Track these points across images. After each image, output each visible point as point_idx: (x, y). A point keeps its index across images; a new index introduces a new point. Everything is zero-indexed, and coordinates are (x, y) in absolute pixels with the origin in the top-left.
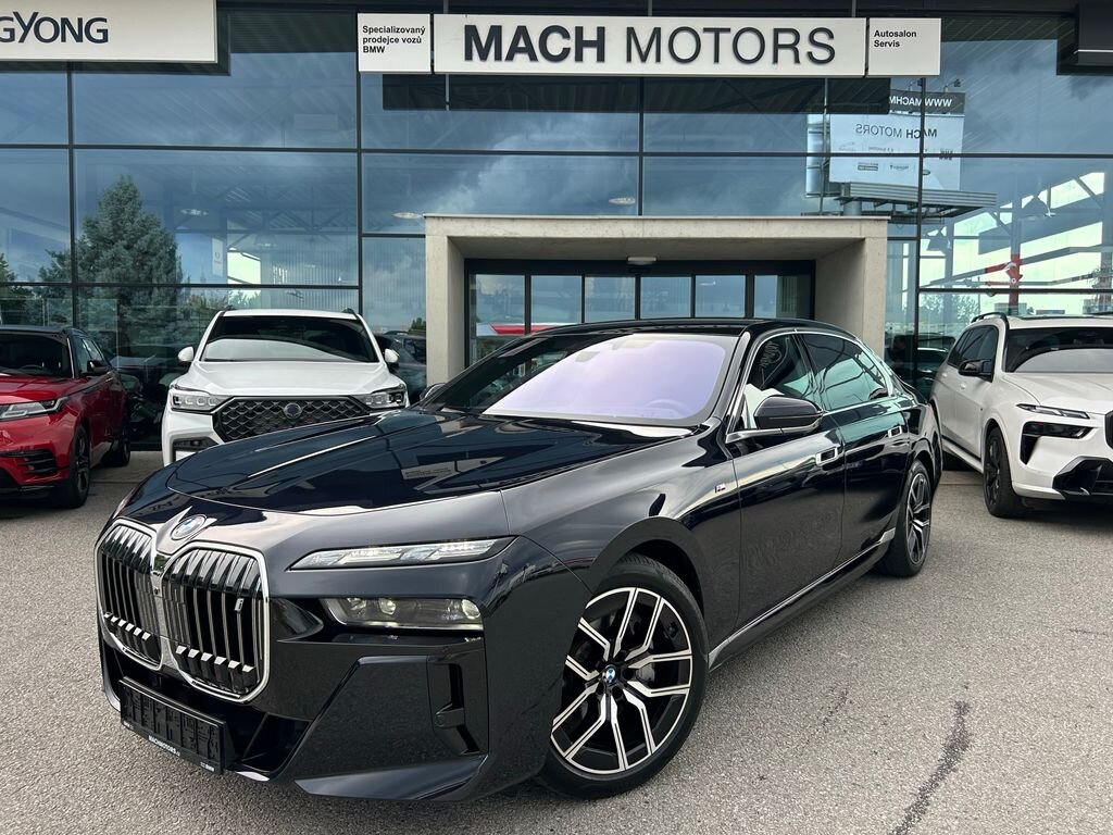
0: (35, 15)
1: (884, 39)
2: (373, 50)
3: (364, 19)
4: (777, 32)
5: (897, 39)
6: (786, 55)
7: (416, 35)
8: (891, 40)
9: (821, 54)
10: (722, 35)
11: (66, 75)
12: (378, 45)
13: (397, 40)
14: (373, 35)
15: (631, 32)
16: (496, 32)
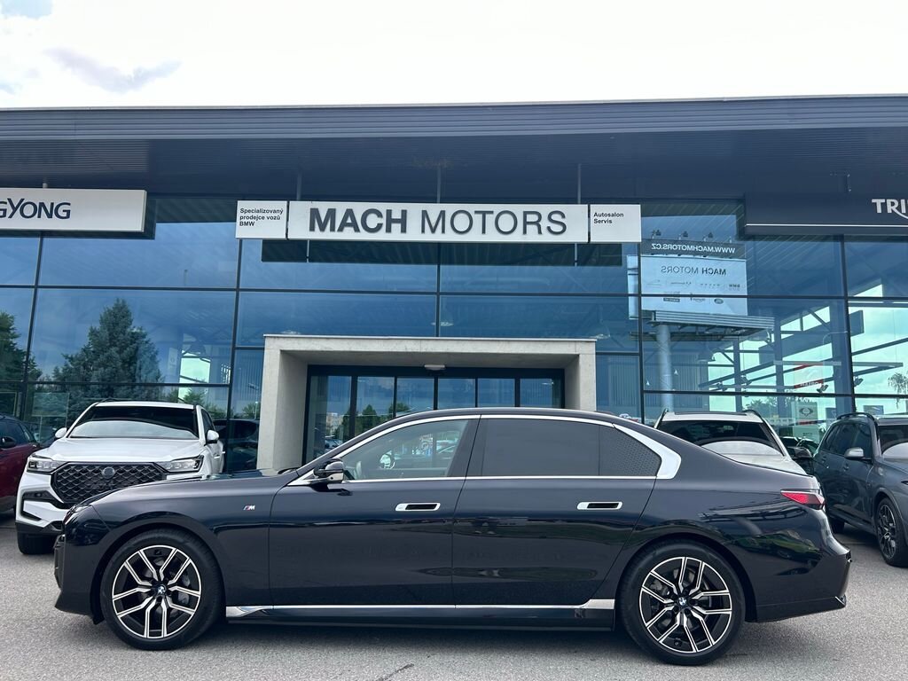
0: (22, 200)
1: (601, 218)
2: (246, 224)
3: (241, 204)
4: (525, 213)
5: (610, 218)
6: (532, 229)
7: (276, 215)
8: (605, 218)
9: (558, 228)
10: (487, 216)
11: (39, 239)
12: (250, 220)
13: (263, 218)
14: (248, 214)
15: (425, 214)
16: (332, 213)
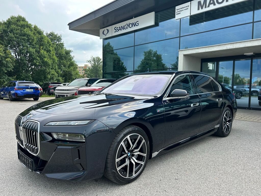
0: (129, 23)
2: (178, 14)
7: (187, 8)
11: (134, 33)
12: (179, 12)
13: (183, 10)
16: (205, 1)
